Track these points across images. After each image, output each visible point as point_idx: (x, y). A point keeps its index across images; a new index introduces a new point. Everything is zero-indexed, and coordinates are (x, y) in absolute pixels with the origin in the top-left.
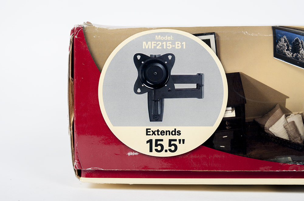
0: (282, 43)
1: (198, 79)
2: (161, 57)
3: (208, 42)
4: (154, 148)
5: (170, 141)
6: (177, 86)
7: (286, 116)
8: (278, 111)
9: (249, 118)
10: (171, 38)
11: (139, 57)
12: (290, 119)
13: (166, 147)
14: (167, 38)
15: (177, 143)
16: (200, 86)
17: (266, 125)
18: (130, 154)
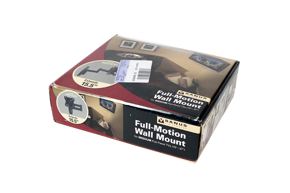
0: (102, 102)
1: (81, 106)
2: (71, 98)
3: (82, 97)
4: (71, 120)
5: (75, 120)
6: (76, 107)
7: (104, 122)
8: (101, 120)
9: (94, 119)
10: (73, 94)
11: (65, 97)
12: (105, 123)
13: (74, 121)
14: (72, 94)
15: (76, 121)
16: (81, 108)
17: (98, 122)
18: (65, 120)
